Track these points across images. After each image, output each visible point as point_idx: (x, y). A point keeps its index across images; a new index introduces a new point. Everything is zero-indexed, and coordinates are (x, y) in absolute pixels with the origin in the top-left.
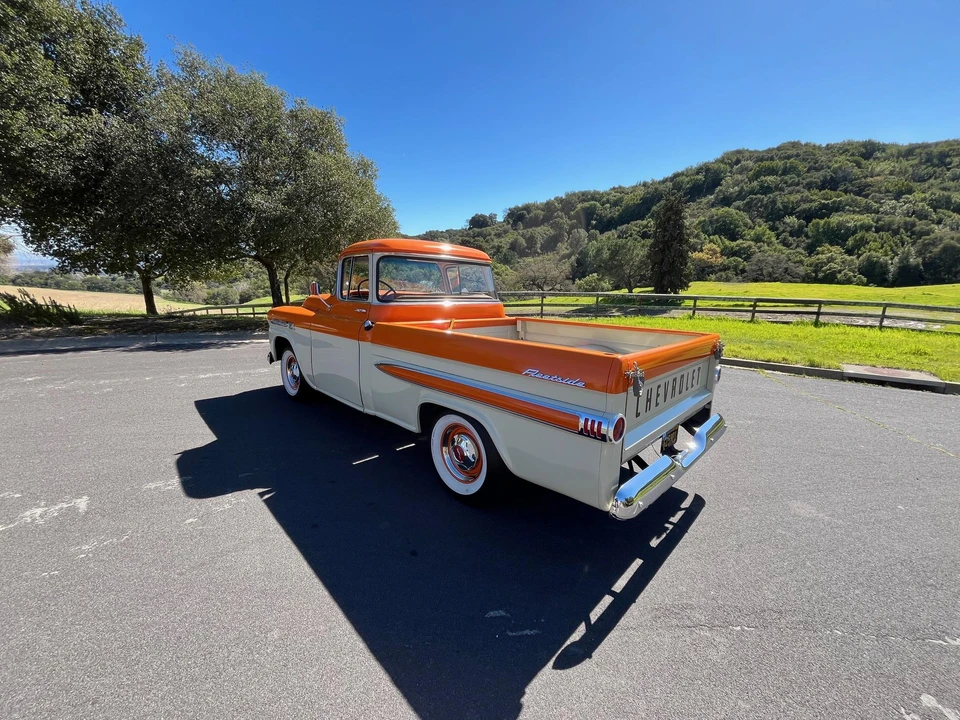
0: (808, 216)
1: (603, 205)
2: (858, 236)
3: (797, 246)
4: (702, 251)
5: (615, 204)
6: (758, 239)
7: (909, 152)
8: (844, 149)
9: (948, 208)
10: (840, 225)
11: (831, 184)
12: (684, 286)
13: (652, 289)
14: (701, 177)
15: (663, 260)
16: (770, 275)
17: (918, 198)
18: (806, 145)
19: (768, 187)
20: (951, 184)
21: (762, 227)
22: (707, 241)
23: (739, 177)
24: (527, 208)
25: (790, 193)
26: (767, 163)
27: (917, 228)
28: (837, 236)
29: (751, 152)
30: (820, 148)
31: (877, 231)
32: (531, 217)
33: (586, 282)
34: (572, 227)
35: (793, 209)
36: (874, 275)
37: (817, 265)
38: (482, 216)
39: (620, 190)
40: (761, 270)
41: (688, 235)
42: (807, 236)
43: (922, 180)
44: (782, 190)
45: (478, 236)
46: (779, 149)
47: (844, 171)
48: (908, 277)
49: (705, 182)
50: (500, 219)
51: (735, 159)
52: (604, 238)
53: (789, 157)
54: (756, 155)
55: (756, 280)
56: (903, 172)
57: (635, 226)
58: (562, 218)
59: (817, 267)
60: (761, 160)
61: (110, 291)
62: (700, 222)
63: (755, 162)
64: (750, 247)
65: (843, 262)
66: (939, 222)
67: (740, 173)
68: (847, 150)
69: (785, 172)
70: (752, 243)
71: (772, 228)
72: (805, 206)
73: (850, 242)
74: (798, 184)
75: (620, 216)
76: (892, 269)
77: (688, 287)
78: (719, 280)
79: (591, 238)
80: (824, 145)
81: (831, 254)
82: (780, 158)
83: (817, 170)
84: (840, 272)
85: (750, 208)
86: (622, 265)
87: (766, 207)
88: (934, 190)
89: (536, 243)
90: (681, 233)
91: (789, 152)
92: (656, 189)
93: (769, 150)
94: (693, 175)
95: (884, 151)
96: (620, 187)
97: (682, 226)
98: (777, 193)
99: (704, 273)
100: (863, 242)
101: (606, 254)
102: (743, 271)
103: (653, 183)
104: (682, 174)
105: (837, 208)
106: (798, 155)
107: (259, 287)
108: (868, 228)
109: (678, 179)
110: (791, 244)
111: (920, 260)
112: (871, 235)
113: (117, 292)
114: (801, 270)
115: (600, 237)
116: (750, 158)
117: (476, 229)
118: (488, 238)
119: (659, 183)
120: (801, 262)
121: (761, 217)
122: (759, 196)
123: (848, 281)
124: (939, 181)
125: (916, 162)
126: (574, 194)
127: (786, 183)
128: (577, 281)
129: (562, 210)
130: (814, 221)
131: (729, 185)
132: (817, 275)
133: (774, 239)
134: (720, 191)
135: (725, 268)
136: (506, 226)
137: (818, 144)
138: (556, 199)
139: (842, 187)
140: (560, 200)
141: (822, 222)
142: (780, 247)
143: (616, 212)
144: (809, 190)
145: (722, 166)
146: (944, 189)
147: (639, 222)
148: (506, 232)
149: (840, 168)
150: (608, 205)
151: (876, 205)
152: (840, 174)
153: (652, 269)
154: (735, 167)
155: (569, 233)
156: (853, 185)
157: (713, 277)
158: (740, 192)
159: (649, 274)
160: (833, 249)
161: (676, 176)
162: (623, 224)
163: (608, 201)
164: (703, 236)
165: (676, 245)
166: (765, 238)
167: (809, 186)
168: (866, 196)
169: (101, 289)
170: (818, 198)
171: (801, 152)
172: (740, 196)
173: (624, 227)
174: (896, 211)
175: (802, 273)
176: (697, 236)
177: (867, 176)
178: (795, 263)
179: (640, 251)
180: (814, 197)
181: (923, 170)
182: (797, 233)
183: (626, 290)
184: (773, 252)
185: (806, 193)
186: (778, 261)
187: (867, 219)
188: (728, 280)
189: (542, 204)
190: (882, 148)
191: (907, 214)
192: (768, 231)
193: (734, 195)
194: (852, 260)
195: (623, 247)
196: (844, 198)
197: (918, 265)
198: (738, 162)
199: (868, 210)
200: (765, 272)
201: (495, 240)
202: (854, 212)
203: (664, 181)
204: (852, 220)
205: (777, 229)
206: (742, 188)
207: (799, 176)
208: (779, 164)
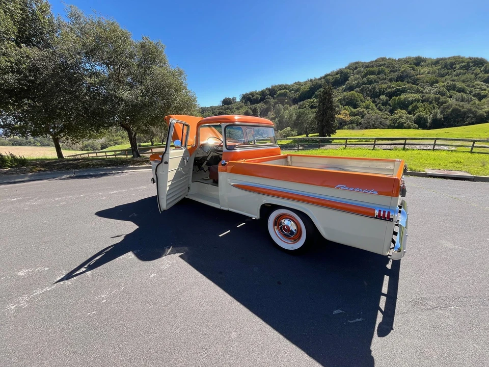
0: (390, 95)
1: (290, 91)
2: (414, 104)
3: (385, 111)
4: (340, 114)
5: (297, 91)
6: (367, 107)
7: (437, 62)
8: (406, 61)
9: (454, 90)
10: (405, 99)
11: (400, 78)
12: (334, 132)
13: (318, 134)
14: (338, 76)
15: (323, 120)
16: (373, 125)
17: (441, 85)
18: (389, 59)
19: (371, 81)
20: (456, 78)
21: (369, 101)
22: (343, 109)
23: (357, 76)
24: (252, 94)
25: (382, 84)
26: (370, 69)
27: (441, 100)
28: (404, 105)
29: (362, 63)
30: (395, 60)
31: (422, 102)
32: (254, 99)
33: (284, 132)
34: (276, 103)
35: (384, 91)
36: (421, 124)
37: (394, 119)
38: (229, 99)
39: (299, 83)
40: (369, 123)
41: (335, 106)
42: (390, 105)
43: (442, 76)
44: (378, 82)
45: (227, 109)
46: (376, 61)
47: (406, 72)
48: (437, 124)
49: (340, 79)
50: (238, 100)
51: (355, 67)
52: (292, 109)
53: (380, 66)
54: (365, 65)
55: (366, 128)
56: (434, 72)
57: (307, 102)
58: (270, 99)
59: (395, 121)
60: (367, 67)
61: (25, 145)
62: (339, 100)
63: (365, 68)
64: (363, 111)
65: (407, 118)
66: (451, 97)
67: (358, 74)
68: (408, 62)
69: (379, 73)
70: (365, 109)
71: (374, 102)
72: (389, 90)
73: (410, 108)
74: (385, 79)
75: (299, 97)
76: (429, 120)
77: (335, 133)
78: (349, 128)
79: (285, 109)
80: (397, 59)
81: (401, 114)
82: (377, 66)
83: (394, 72)
84: (405, 123)
85: (363, 91)
86: (303, 123)
87: (370, 91)
88: (448, 81)
89: (257, 113)
90: (332, 105)
91: (381, 63)
92: (317, 83)
93: (371, 62)
94: (334, 75)
95: (425, 62)
96: (299, 82)
97: (331, 102)
98: (376, 84)
99: (342, 125)
100: (416, 108)
101: (294, 117)
102: (360, 124)
103: (315, 80)
104: (329, 75)
105: (404, 91)
106: (385, 64)
107: (111, 140)
108: (418, 101)
109: (328, 77)
110: (383, 110)
111: (442, 116)
112: (420, 104)
113: (30, 145)
114: (388, 122)
115: (289, 108)
116: (362, 66)
117: (226, 106)
118: (232, 110)
119: (318, 79)
120: (387, 118)
121: (369, 96)
122: (367, 85)
123: (409, 128)
124: (450, 76)
125: (440, 67)
126: (276, 86)
127: (379, 79)
128: (279, 131)
129: (270, 94)
130: (393, 98)
131: (353, 80)
132: (395, 125)
133: (374, 107)
134: (348, 83)
135: (352, 122)
136: (241, 104)
137: (394, 59)
138: (267, 89)
139: (406, 80)
140: (269, 90)
141: (397, 98)
142: (378, 111)
143: (297, 95)
144: (391, 82)
145: (349, 70)
146: (453, 81)
147: (309, 100)
148: (241, 107)
149: (404, 71)
150: (293, 92)
151: (422, 89)
152: (405, 74)
153: (318, 124)
154: (355, 71)
155: (274, 107)
156: (411, 79)
157: (346, 127)
158: (358, 84)
159: (316, 126)
160: (402, 111)
161: (326, 76)
162: (301, 101)
163: (293, 90)
164: (340, 106)
165: (329, 111)
166: (370, 107)
167: (391, 80)
168: (417, 85)
169: (20, 145)
170: (395, 86)
171: (386, 63)
172: (358, 86)
173: (302, 103)
174: (431, 92)
175: (388, 124)
176: (338, 107)
177: (417, 75)
178: (385, 119)
179: (311, 115)
180: (394, 86)
181: (443, 71)
182: (385, 104)
183: (305, 135)
184: (374, 114)
185: (389, 84)
186: (377, 119)
187: (418, 96)
188: (353, 128)
189: (259, 92)
190: (424, 60)
191: (436, 93)
192: (372, 103)
193: (355, 85)
194: (411, 117)
195: (303, 113)
196: (407, 86)
197: (441, 118)
198: (356, 68)
199: (418, 91)
200: (371, 123)
201: (236, 111)
202: (412, 93)
203: (320, 79)
204: (410, 96)
205: (376, 102)
206: (359, 81)
207: (385, 75)
208: (376, 69)
